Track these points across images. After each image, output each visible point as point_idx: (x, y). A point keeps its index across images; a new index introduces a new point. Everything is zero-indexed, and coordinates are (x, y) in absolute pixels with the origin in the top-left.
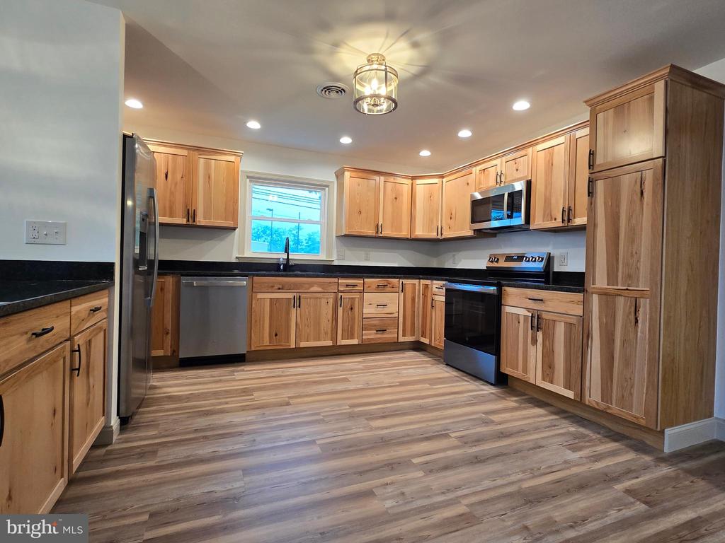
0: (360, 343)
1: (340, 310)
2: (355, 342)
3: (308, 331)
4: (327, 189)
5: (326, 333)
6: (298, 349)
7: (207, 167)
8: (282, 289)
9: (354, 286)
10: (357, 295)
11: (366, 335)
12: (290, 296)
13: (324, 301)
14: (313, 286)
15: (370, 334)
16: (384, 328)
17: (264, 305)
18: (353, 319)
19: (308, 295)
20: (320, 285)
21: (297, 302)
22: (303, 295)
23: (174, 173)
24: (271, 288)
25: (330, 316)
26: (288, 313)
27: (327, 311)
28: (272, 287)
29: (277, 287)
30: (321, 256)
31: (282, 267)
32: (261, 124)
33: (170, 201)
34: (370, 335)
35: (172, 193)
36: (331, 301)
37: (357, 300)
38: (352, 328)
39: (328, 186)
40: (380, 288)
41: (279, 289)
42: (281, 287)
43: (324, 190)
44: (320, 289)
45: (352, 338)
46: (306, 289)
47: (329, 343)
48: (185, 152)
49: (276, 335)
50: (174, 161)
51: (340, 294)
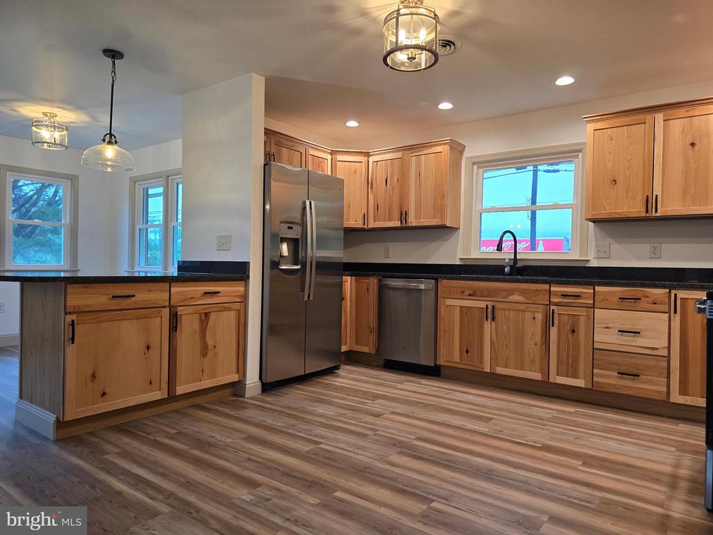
0: (589, 386)
1: (554, 332)
2: (580, 383)
3: (507, 354)
4: (580, 154)
5: (533, 361)
6: (493, 375)
7: (418, 164)
8: (474, 296)
9: (577, 296)
10: (582, 312)
11: (599, 375)
12: (482, 305)
13: (528, 315)
14: (513, 294)
15: (608, 377)
16: (636, 372)
17: (454, 313)
18: (577, 347)
19: (504, 306)
20: (523, 293)
21: (491, 314)
22: (498, 305)
23: (392, 178)
24: (462, 294)
25: (538, 338)
26: (481, 327)
27: (533, 329)
28: (463, 292)
29: (467, 293)
30: (570, 254)
31: (507, 270)
32: (450, 103)
33: (389, 206)
34: (608, 379)
35: (390, 198)
36: (539, 316)
37: (582, 320)
38: (575, 361)
39: (580, 151)
40: (627, 304)
41: (470, 295)
42: (471, 293)
43: (577, 156)
44: (521, 299)
45: (575, 375)
46: (502, 298)
47: (537, 376)
48: (399, 155)
49: (467, 352)
50: (392, 166)
51: (552, 307)
